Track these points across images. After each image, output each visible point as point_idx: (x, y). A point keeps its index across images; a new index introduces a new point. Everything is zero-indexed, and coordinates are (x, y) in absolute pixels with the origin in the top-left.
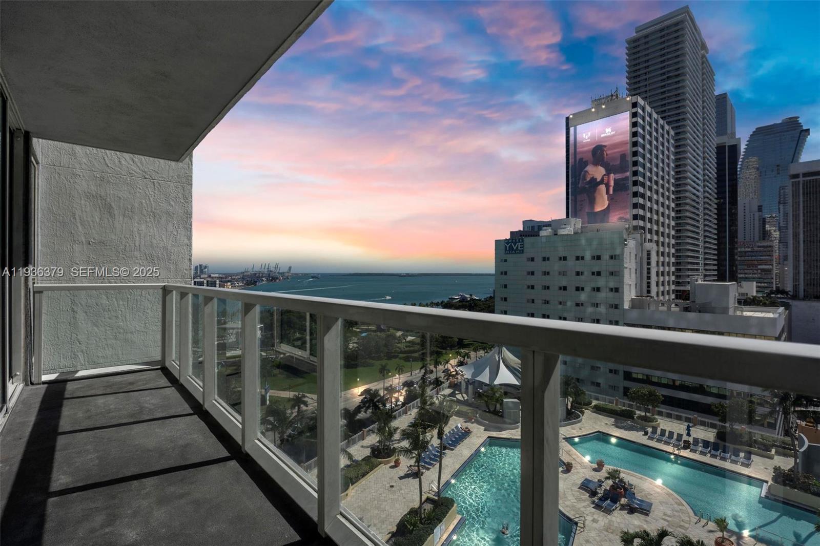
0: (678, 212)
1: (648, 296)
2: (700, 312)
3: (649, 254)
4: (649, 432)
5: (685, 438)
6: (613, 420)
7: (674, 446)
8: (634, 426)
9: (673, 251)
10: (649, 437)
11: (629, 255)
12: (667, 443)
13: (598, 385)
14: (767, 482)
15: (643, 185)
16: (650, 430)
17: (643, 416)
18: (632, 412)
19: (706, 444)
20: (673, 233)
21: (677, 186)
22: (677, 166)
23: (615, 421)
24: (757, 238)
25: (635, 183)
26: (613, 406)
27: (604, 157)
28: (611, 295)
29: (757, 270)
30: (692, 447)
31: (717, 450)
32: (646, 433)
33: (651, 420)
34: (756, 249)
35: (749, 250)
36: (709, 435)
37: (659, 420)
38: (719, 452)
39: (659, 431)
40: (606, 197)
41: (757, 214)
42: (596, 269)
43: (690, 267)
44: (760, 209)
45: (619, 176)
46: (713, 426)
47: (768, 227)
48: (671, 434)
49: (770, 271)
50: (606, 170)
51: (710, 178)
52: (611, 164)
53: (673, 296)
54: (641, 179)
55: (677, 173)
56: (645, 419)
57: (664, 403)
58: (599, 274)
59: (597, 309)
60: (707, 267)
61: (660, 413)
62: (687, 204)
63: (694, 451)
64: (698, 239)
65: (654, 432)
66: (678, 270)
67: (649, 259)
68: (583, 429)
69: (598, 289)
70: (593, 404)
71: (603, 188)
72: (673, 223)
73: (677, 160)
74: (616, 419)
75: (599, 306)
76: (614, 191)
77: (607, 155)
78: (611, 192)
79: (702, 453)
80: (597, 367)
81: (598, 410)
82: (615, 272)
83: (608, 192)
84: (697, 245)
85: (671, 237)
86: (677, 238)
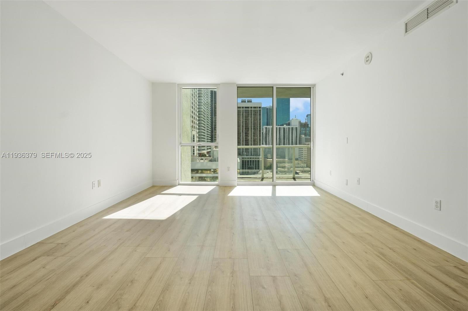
0: (199, 117)
1: (193, 156)
2: (216, 161)
3: (194, 136)
9: (198, 135)
20: (198, 127)
21: (199, 105)
51: (209, 104)
55: (199, 99)
62: (202, 114)
67: (194, 138)
72: (198, 123)
73: (199, 94)
84: (205, 133)
85: (197, 128)
86: (199, 129)
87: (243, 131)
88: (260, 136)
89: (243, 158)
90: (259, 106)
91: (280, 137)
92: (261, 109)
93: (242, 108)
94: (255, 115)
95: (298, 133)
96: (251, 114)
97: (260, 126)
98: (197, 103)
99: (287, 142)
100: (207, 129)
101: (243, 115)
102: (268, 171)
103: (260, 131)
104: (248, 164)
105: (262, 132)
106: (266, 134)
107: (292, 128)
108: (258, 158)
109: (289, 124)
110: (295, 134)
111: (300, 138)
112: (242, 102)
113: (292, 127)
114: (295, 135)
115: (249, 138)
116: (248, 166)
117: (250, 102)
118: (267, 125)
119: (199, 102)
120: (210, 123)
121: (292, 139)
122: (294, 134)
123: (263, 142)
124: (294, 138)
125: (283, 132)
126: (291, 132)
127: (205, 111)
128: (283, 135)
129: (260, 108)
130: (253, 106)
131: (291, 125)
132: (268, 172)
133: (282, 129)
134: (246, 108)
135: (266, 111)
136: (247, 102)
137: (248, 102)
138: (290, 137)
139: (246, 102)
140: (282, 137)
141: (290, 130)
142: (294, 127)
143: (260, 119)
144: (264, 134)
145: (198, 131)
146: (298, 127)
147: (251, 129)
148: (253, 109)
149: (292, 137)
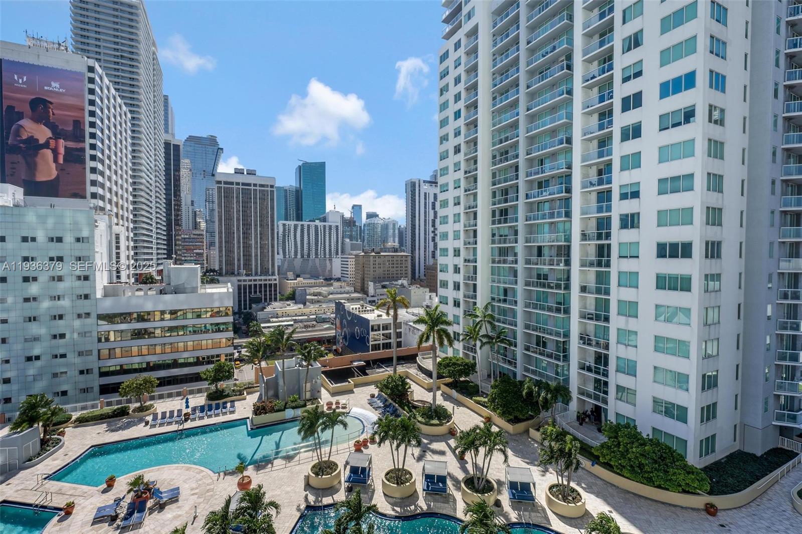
0: (135, 196)
2: (176, 293)
3: (118, 237)
4: (150, 421)
5: (185, 411)
6: (105, 425)
7: (177, 422)
8: (131, 421)
9: (132, 235)
10: (151, 426)
11: (99, 238)
12: (170, 423)
13: (64, 393)
14: (248, 418)
15: (102, 162)
16: (149, 418)
17: (139, 408)
18: (125, 407)
19: (202, 409)
20: (131, 217)
21: (134, 170)
22: (134, 151)
23: (108, 426)
24: (191, 228)
25: (93, 158)
26: (98, 411)
27: (49, 116)
28: (78, 283)
29: (193, 254)
30: (191, 417)
31: (210, 410)
32: (147, 423)
33: (148, 408)
34: (192, 236)
35: (187, 236)
36: (199, 400)
37: (155, 405)
38: (213, 411)
39: (160, 416)
40: (53, 166)
41: (191, 208)
42: (53, 254)
43: (146, 251)
44: (192, 204)
45: (71, 144)
46: (200, 391)
47: (198, 220)
48: (172, 412)
49: (201, 254)
50: (53, 132)
51: (160, 170)
52: (60, 127)
53: (133, 280)
54: (99, 155)
55: (134, 157)
56: (141, 409)
57: (160, 385)
58: (60, 259)
59: (59, 302)
60: (160, 251)
61: (152, 398)
62: (142, 190)
63: (194, 419)
64: (151, 225)
65: (155, 418)
66: (136, 254)
67: (118, 242)
68: (70, 454)
69: (60, 279)
70: (74, 418)
71: (48, 153)
72: (131, 207)
73: (133, 144)
74: (107, 423)
75: (61, 299)
76: (65, 160)
77: (53, 114)
78: (61, 161)
79: (201, 418)
80: (62, 373)
81: (82, 421)
82: (83, 257)
83: (56, 160)
84: (152, 231)
85: (130, 220)
86: (135, 222)
87: (238, 229)
88: (273, 239)
89: (239, 281)
90: (269, 184)
91: (309, 241)
92: (275, 189)
93: (236, 185)
94: (263, 199)
95: (339, 235)
96: (255, 198)
97: (273, 221)
98: (130, 164)
99: (322, 250)
100: (157, 223)
101: (238, 197)
102: (288, 303)
103: (273, 230)
104: (250, 293)
105: (276, 231)
106: (284, 236)
107: (330, 227)
108: (269, 280)
109: (324, 220)
110: (335, 237)
111: (343, 243)
112: (235, 173)
113: (330, 224)
114: (335, 239)
115: (251, 242)
116: (249, 296)
117: (253, 174)
118: (285, 220)
119: (134, 164)
120: (165, 211)
121: (330, 246)
122: (332, 237)
123: (278, 250)
124: (332, 243)
125: (314, 232)
126: (327, 233)
127: (151, 184)
128: (314, 239)
129: (272, 186)
130: (258, 183)
131: (328, 222)
132: (289, 305)
133: (313, 228)
134: (243, 184)
135: (283, 194)
136: (245, 173)
137: (247, 174)
138: (327, 241)
139: (243, 173)
140: (314, 241)
141: (327, 230)
142: (334, 225)
143: (272, 208)
144: (280, 235)
145: (131, 226)
146: (339, 224)
147: (256, 225)
148: (258, 188)
149: (330, 242)
